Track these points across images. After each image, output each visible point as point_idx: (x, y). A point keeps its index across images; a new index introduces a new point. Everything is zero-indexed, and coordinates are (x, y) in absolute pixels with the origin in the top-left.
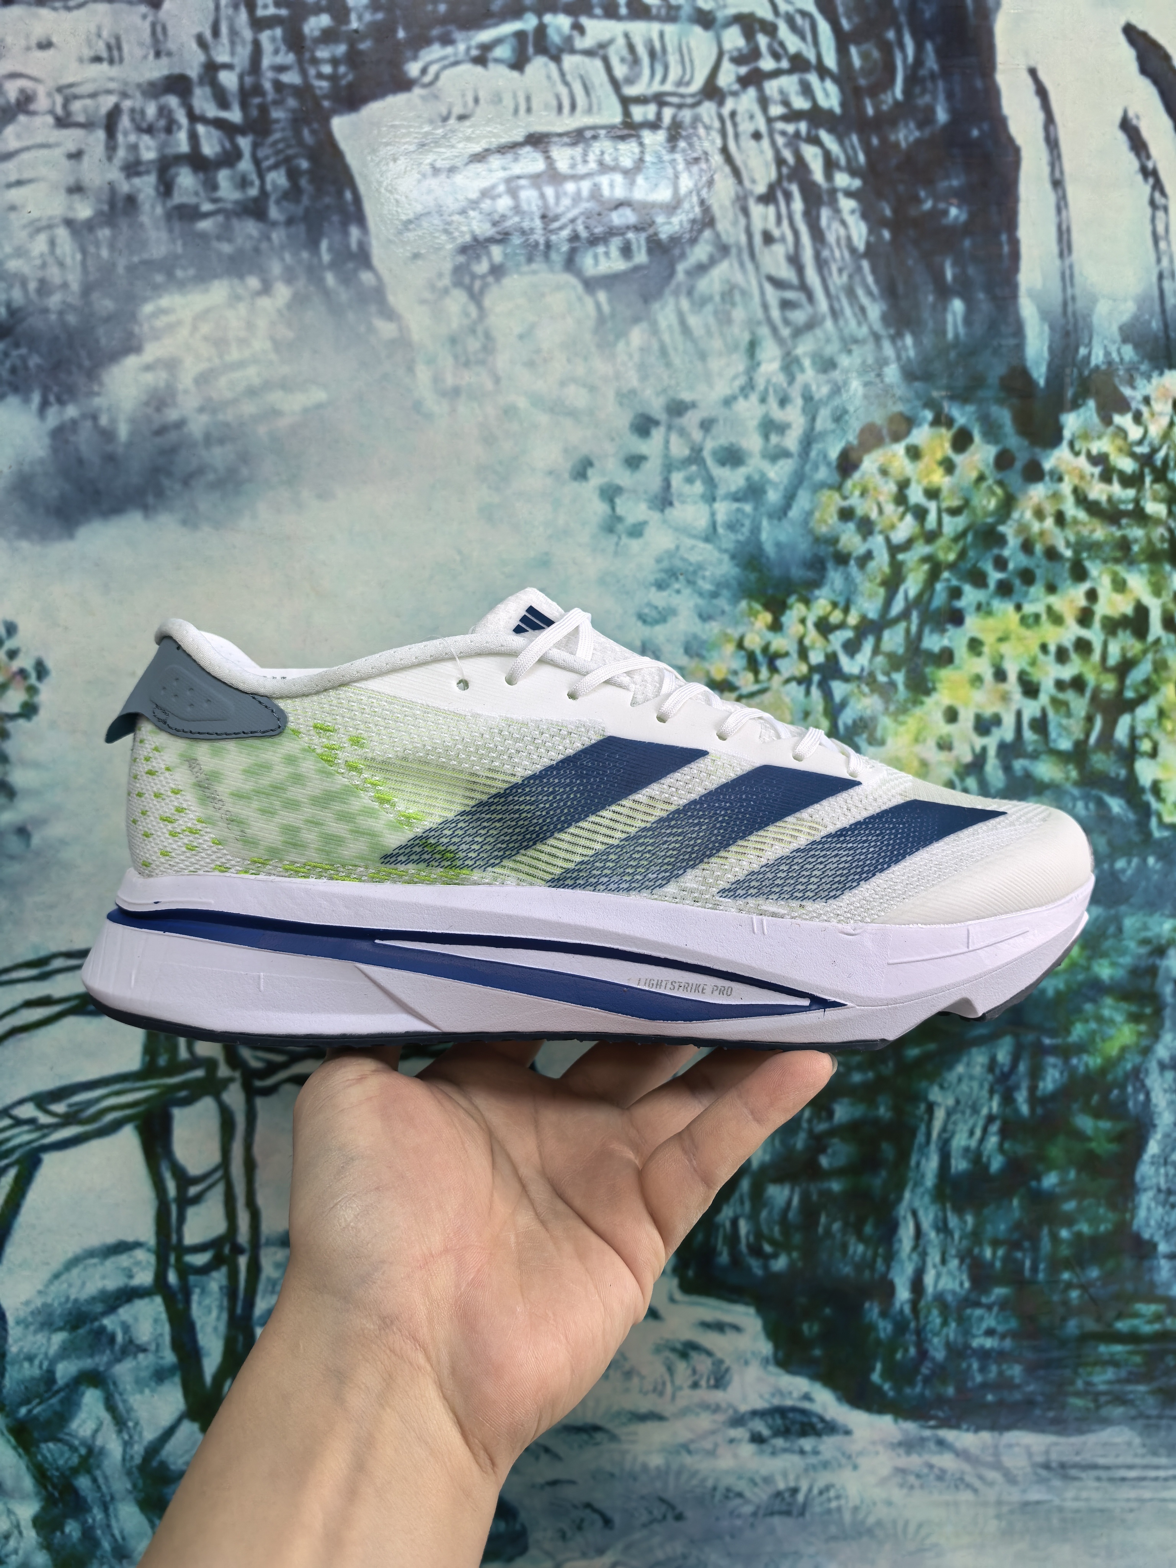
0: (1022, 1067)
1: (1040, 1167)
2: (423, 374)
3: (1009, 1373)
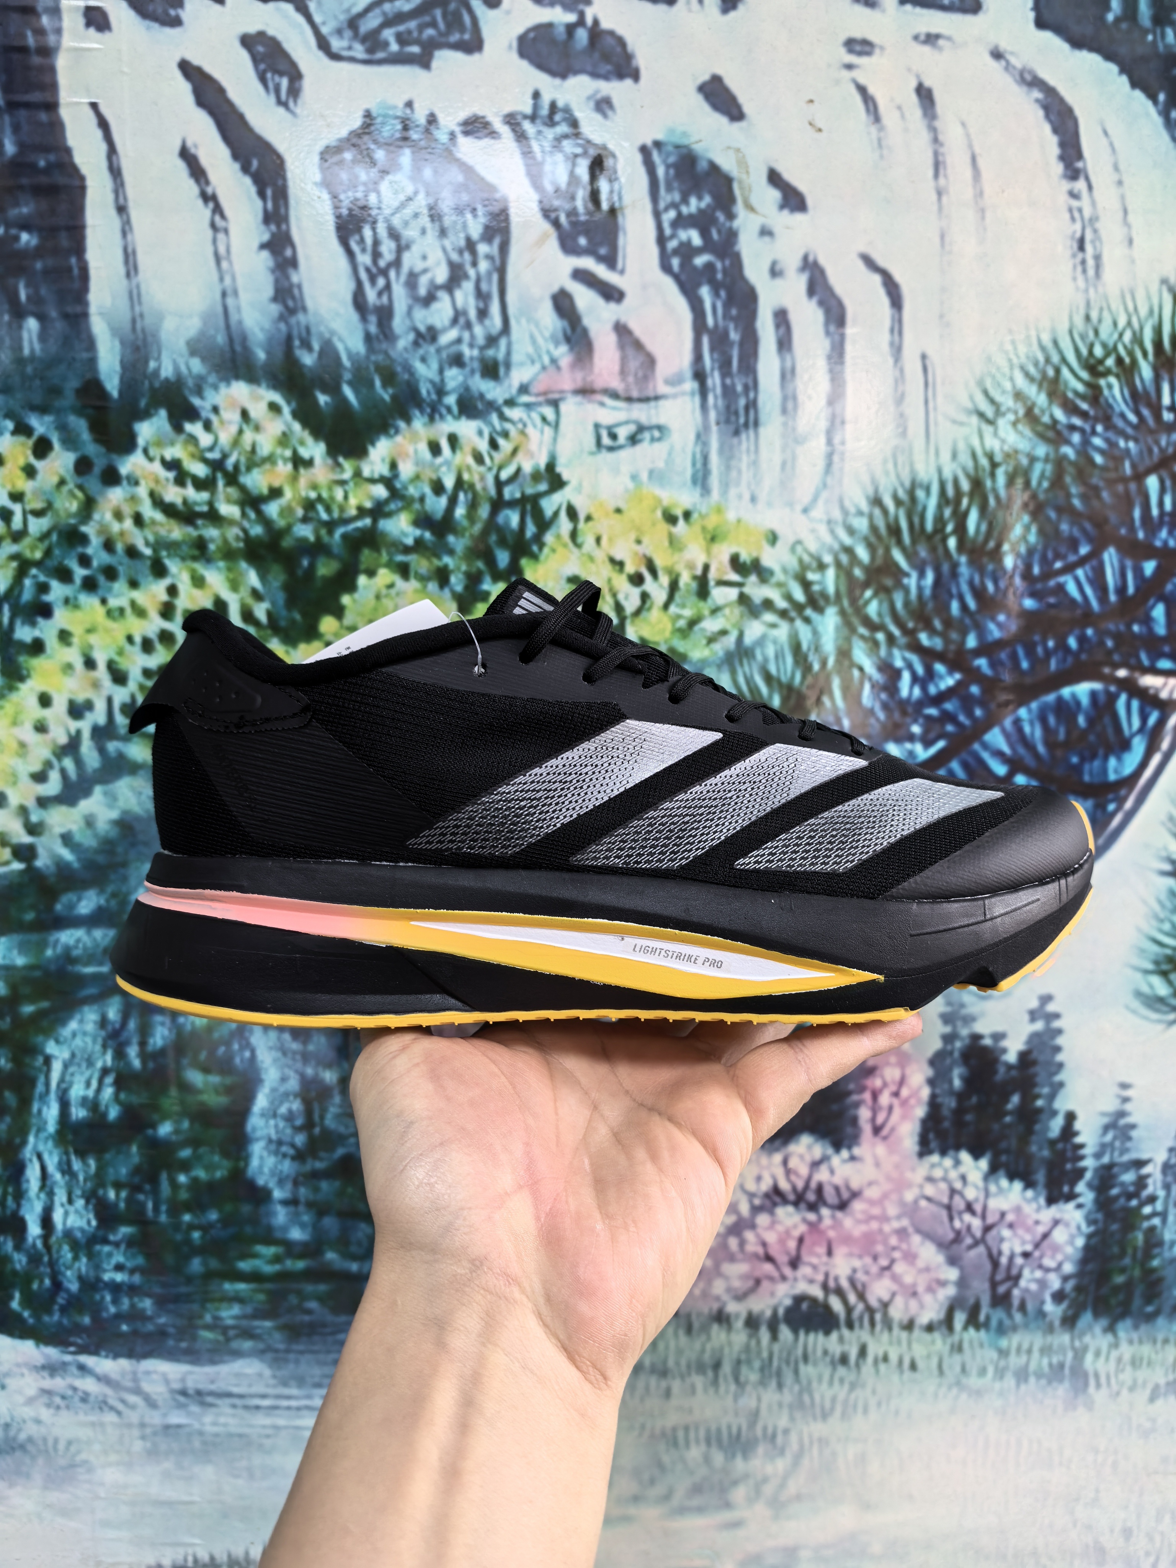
0: (132, 1025)
1: (155, 1117)
3: (141, 1305)
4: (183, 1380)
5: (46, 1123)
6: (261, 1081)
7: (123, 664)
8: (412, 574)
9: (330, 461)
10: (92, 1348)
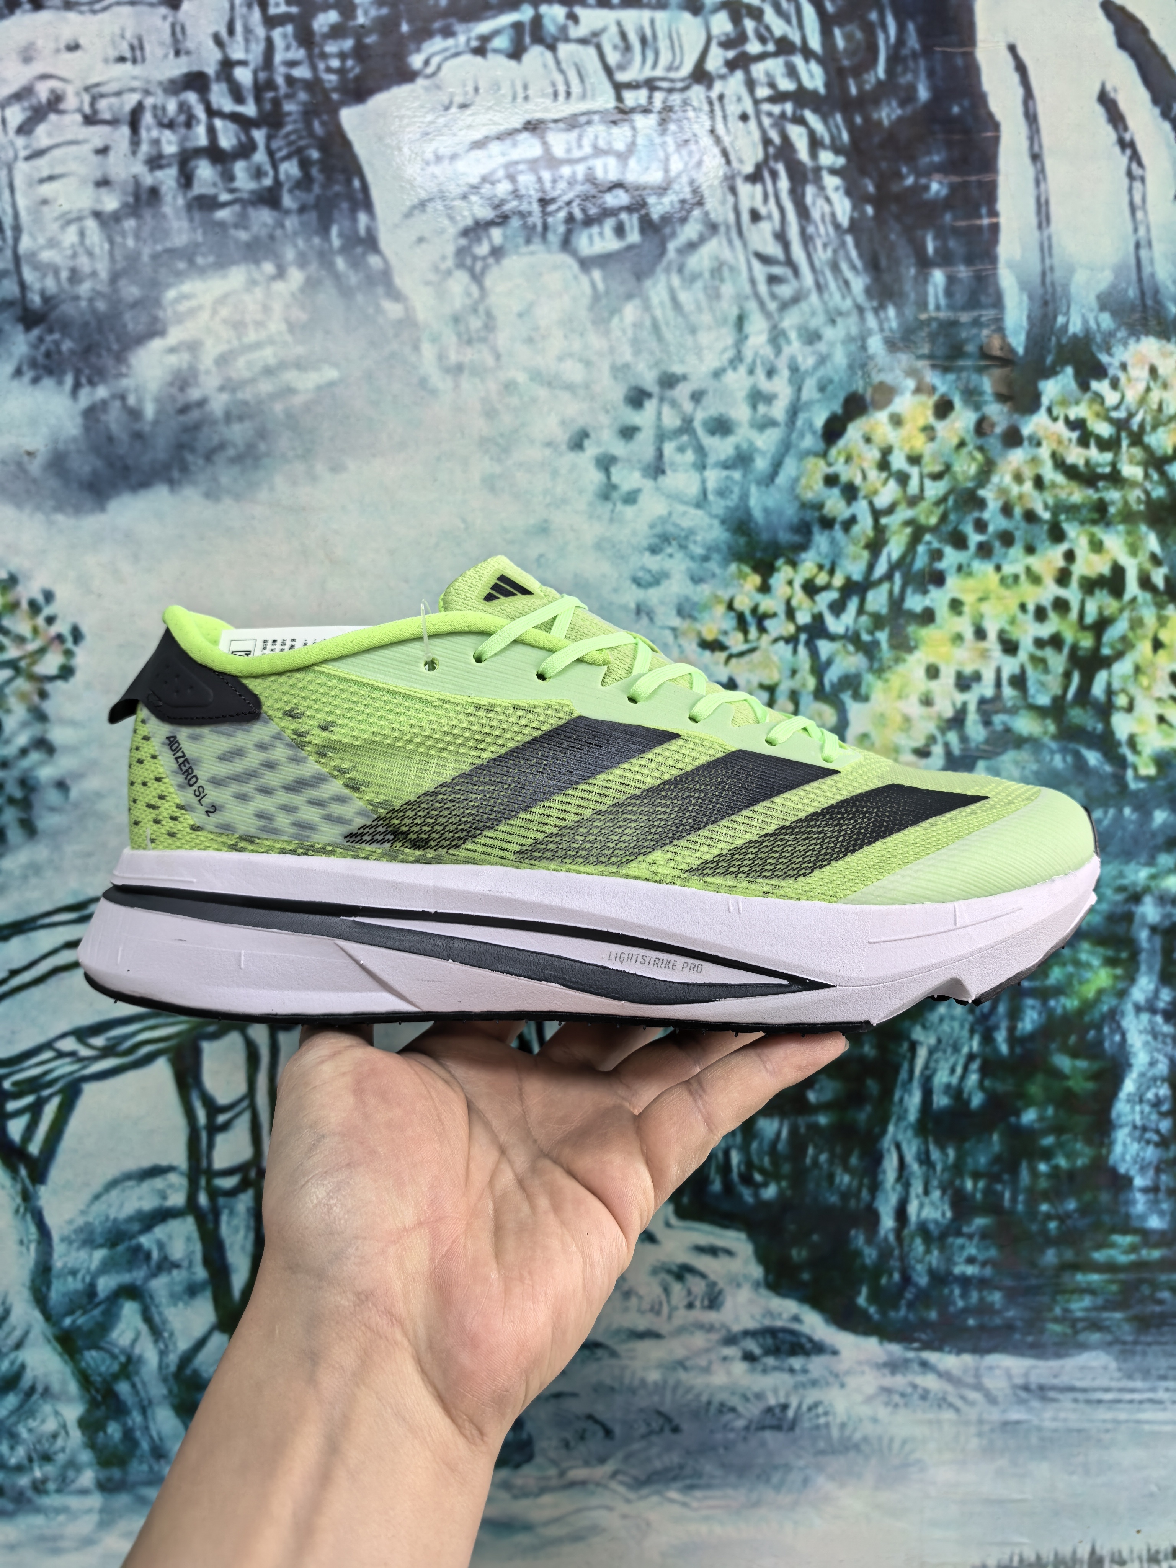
0: (1001, 1008)
1: (1019, 1104)
2: (428, 351)
3: (990, 1299)
4: (1026, 1375)
5: (906, 1111)
6: (1130, 1066)
7: (1015, 634)
10: (936, 1343)
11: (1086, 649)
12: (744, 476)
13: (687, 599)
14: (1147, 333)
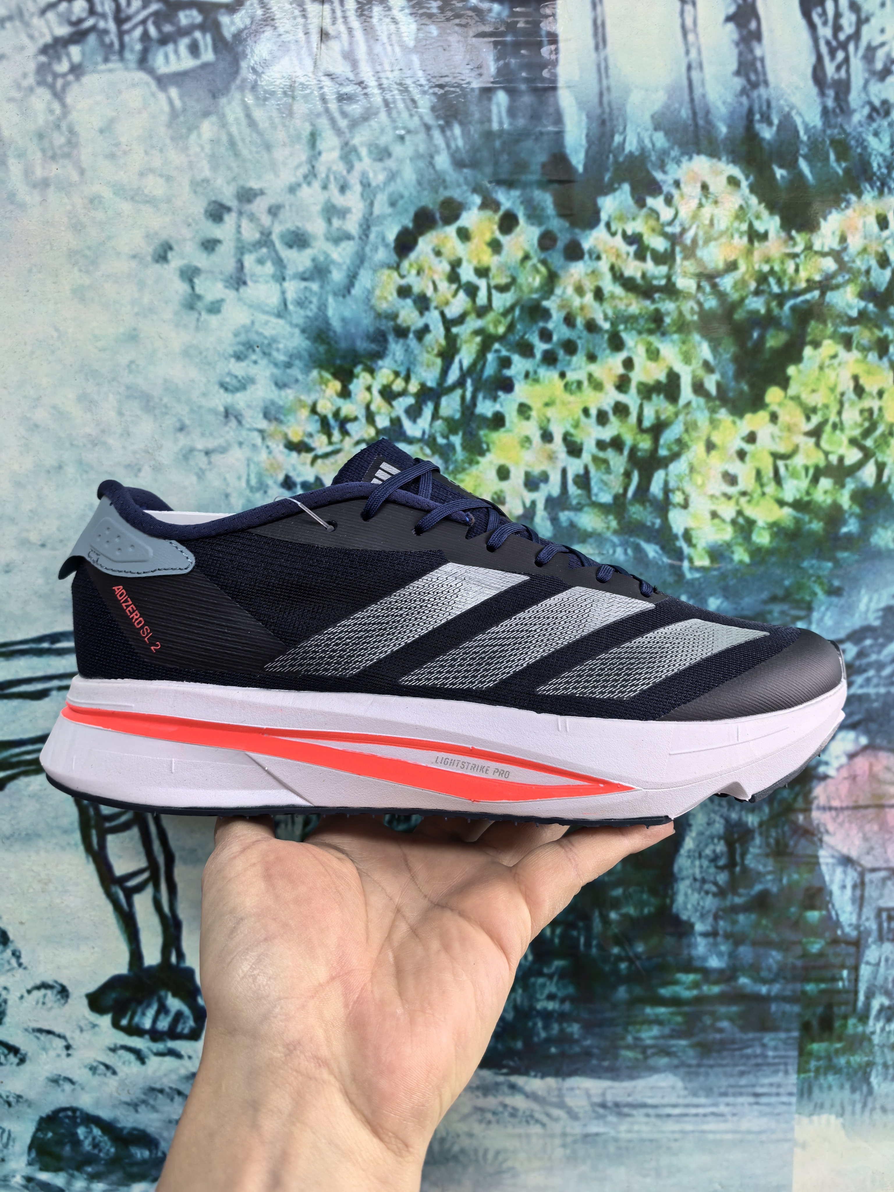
2: (15, 167)
3: (569, 1030)
4: (604, 1094)
6: (690, 825)
7: (579, 436)
8: (854, 345)
9: (783, 234)
10: (523, 1069)
11: (646, 451)
12: (322, 287)
13: (273, 403)
14: (699, 153)
